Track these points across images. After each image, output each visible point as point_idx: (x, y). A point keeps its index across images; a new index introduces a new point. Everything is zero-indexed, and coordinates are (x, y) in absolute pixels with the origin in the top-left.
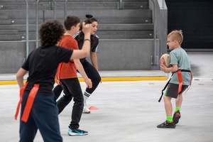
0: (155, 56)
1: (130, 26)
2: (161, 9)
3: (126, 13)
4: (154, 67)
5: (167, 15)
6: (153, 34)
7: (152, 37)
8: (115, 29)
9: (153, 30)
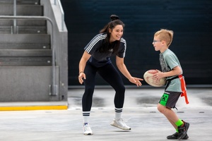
0: (54, 85)
1: (25, 51)
2: (60, 31)
3: (21, 38)
4: (53, 98)
5: (67, 39)
6: (51, 61)
7: (51, 65)
8: (8, 55)
9: (51, 57)
